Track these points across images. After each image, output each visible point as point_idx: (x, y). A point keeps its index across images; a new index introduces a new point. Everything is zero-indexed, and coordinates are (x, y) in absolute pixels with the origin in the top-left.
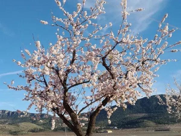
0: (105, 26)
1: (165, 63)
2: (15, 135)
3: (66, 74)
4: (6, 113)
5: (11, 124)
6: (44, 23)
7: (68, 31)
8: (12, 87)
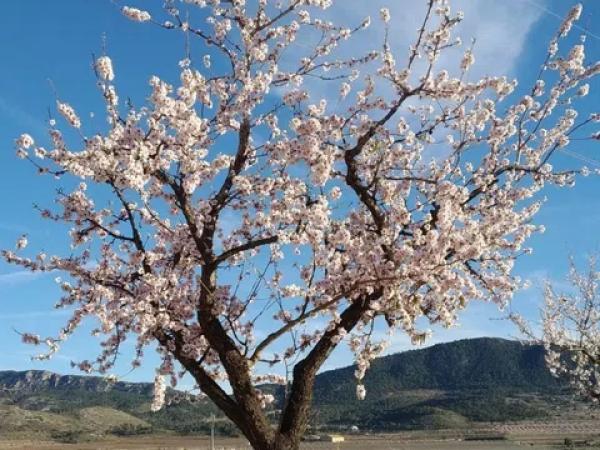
0: (364, 25)
1: (570, 183)
2: (68, 442)
3: (210, 209)
4: (44, 378)
5: (59, 412)
6: (134, 15)
7: (226, 50)
8: (20, 259)
